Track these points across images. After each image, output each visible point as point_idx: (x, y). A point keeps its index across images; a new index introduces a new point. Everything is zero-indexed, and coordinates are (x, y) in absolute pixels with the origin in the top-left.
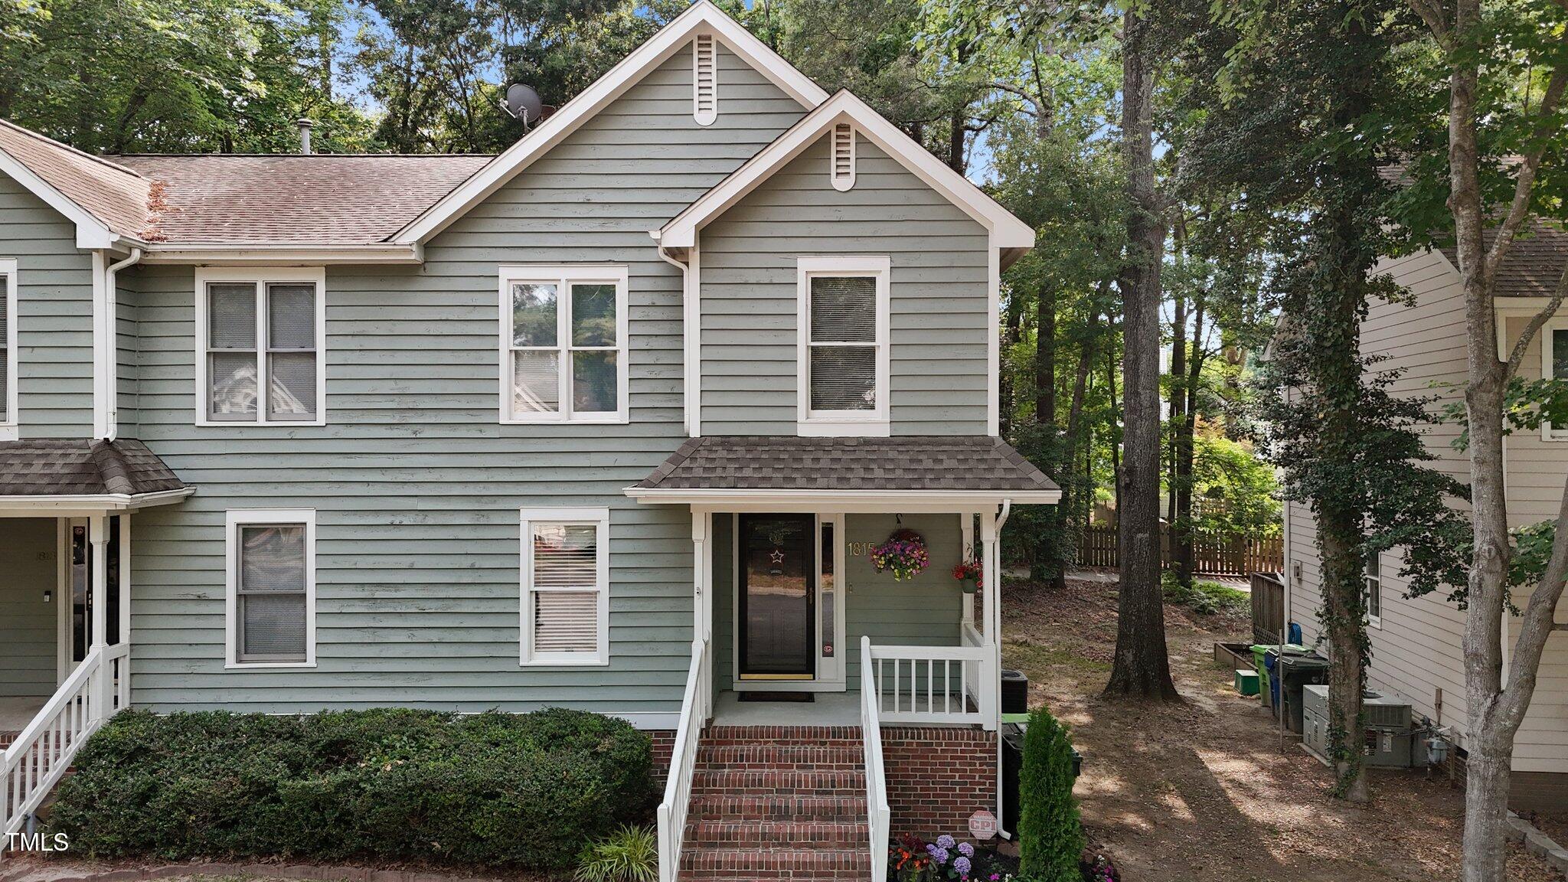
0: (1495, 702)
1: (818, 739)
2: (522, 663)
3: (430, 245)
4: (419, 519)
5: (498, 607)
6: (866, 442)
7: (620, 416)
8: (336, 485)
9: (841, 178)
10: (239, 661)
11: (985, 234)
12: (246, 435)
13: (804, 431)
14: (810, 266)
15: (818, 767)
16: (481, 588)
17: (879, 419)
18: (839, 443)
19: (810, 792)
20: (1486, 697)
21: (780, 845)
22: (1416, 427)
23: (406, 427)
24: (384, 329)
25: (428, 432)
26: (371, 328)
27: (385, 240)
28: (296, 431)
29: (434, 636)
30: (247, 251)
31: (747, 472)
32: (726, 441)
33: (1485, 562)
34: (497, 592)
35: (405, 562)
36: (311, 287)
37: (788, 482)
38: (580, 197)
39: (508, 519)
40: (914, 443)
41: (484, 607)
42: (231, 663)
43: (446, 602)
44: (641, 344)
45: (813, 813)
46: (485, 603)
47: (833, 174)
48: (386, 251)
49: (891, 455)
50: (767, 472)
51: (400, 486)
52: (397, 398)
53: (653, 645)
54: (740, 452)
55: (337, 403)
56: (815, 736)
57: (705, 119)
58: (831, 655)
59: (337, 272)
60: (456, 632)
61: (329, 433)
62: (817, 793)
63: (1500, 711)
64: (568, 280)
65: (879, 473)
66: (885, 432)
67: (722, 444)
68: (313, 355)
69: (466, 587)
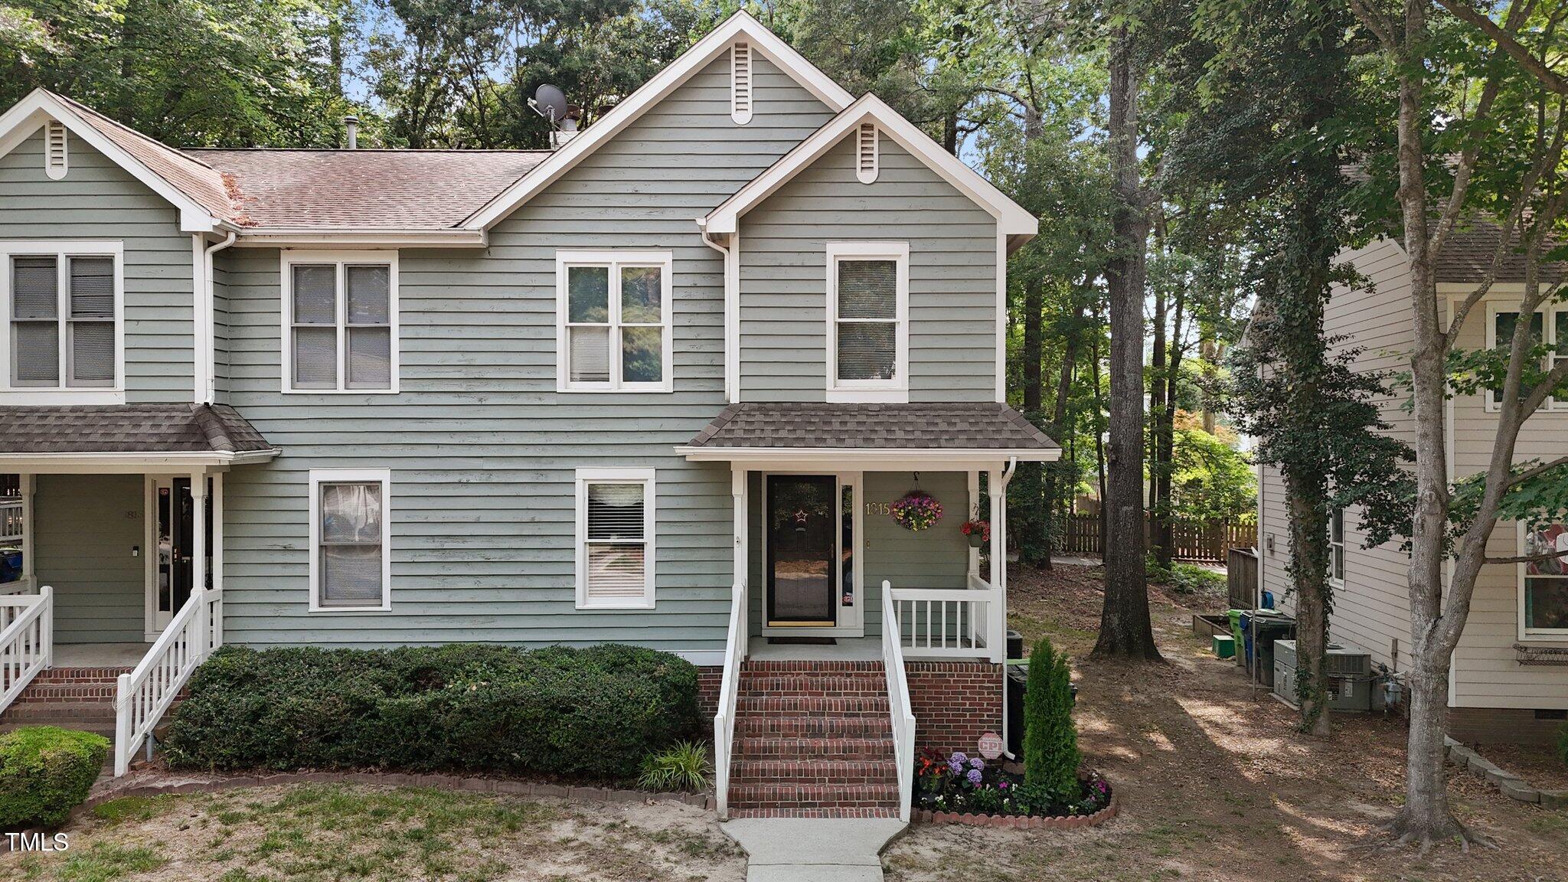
0: (1435, 626)
1: (844, 672)
2: (577, 607)
3: (494, 231)
4: (484, 478)
5: (555, 556)
6: (888, 408)
7: (665, 385)
8: (410, 447)
9: (866, 172)
10: (321, 606)
11: (993, 223)
12: (328, 401)
13: (831, 398)
14: (838, 251)
15: (845, 694)
16: (541, 539)
17: (899, 387)
18: (863, 408)
19: (840, 715)
20: (1428, 621)
21: (816, 757)
22: (1375, 399)
23: (473, 395)
24: (452, 306)
25: (492, 400)
26: (440, 306)
27: (455, 226)
28: (373, 398)
29: (498, 582)
30: (330, 235)
31: (782, 434)
32: (762, 407)
33: (1426, 506)
34: (554, 543)
35: (472, 516)
36: (385, 269)
37: (820, 442)
38: (629, 188)
39: (565, 477)
40: (931, 409)
41: (543, 556)
42: (314, 607)
43: (509, 552)
44: (684, 321)
45: (843, 731)
46: (544, 553)
47: (859, 165)
48: (456, 235)
49: (910, 418)
50: (800, 434)
51: (467, 447)
52: (464, 369)
53: (697, 591)
54: (776, 416)
55: (410, 373)
56: (842, 669)
57: (742, 118)
58: (850, 604)
59: (410, 255)
60: (517, 578)
61: (402, 400)
62: (846, 715)
63: (1439, 634)
64: (618, 263)
65: (900, 434)
66: (904, 399)
67: (759, 409)
68: (388, 330)
69: (527, 538)
